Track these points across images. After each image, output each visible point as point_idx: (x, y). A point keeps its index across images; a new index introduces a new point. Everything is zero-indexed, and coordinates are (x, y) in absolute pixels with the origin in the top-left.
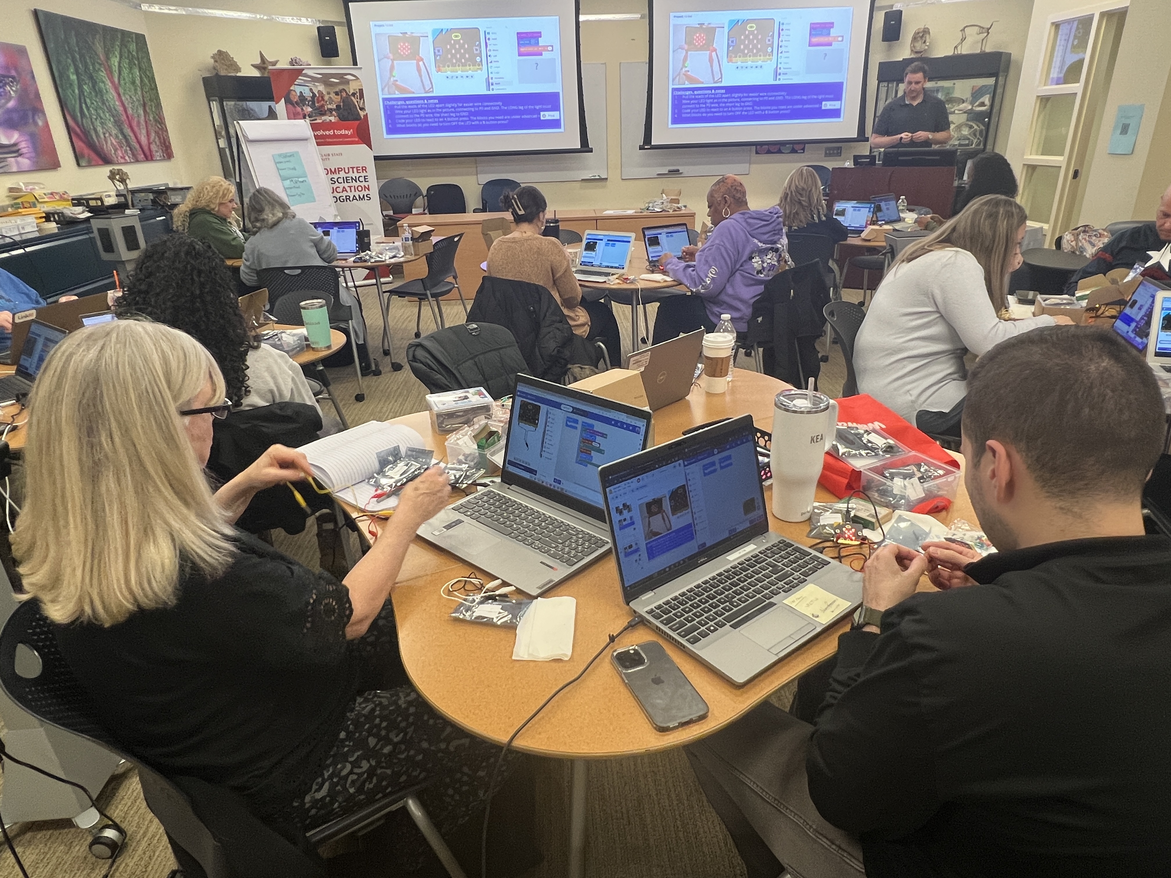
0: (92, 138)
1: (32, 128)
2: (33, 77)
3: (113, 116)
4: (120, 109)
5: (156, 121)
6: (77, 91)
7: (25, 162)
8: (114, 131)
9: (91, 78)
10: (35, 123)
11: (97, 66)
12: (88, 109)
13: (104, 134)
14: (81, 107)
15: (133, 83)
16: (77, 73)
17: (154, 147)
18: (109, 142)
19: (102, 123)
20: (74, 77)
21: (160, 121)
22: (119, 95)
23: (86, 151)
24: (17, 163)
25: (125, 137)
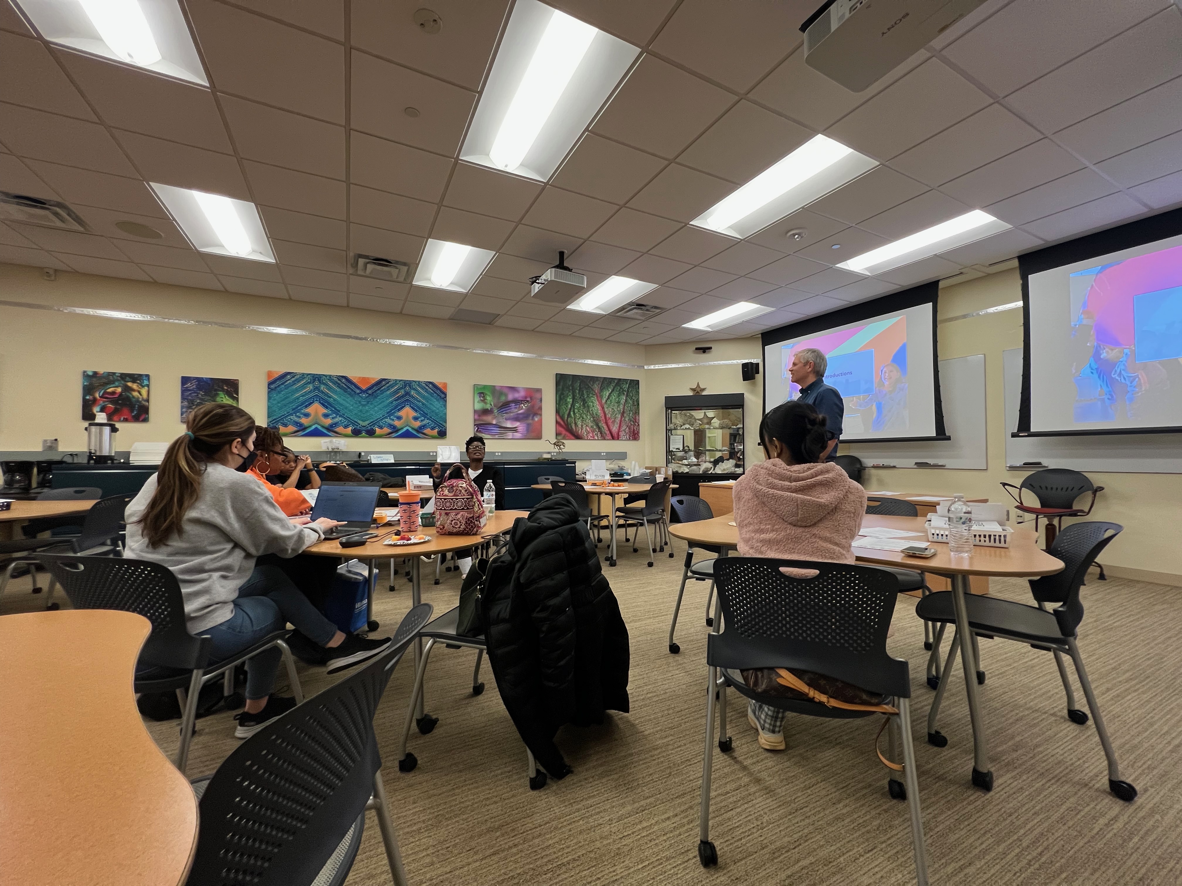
0: (571, 427)
1: (530, 421)
2: (541, 401)
3: (593, 418)
4: (602, 415)
5: (630, 420)
6: (569, 406)
7: (518, 435)
8: (590, 424)
9: (584, 401)
10: (533, 419)
11: (591, 395)
12: (574, 413)
13: (582, 426)
14: (569, 413)
15: (619, 402)
16: (574, 398)
17: (622, 434)
18: (584, 429)
19: (582, 421)
20: (570, 400)
21: (635, 421)
22: (603, 408)
23: (564, 432)
24: (513, 435)
25: (599, 428)
